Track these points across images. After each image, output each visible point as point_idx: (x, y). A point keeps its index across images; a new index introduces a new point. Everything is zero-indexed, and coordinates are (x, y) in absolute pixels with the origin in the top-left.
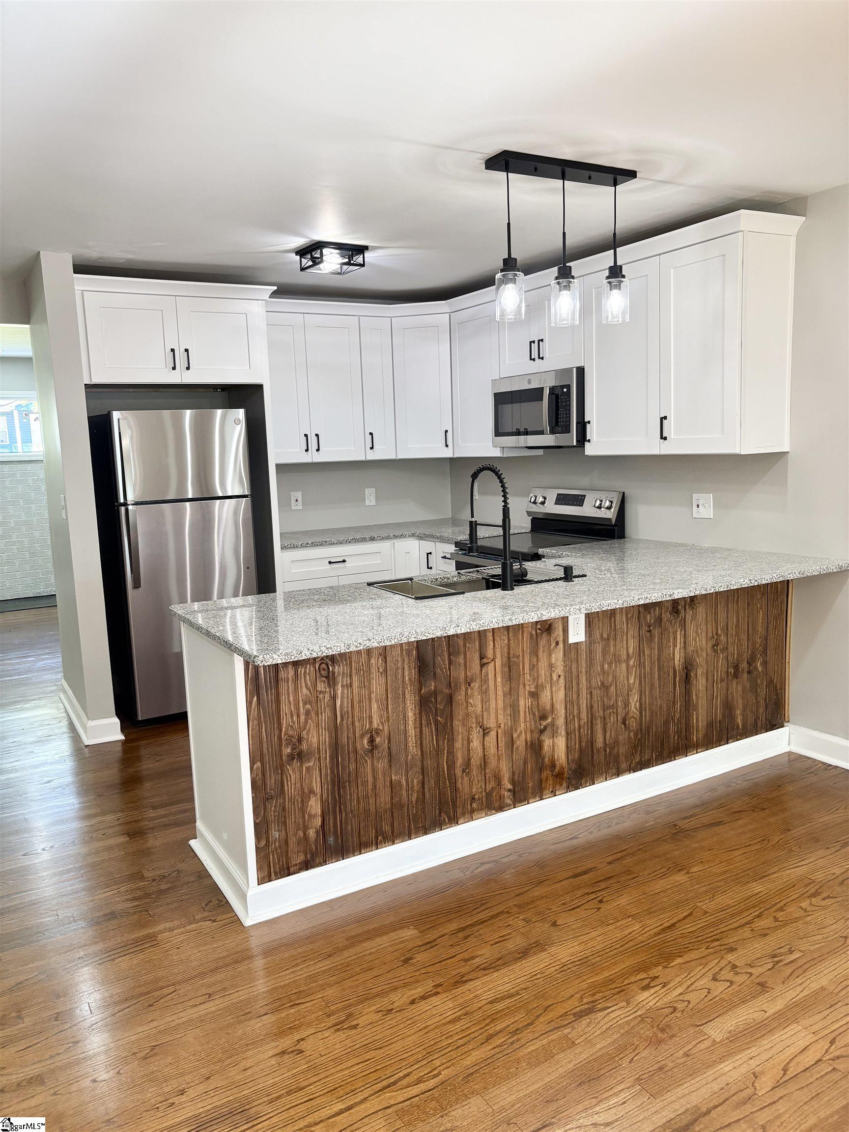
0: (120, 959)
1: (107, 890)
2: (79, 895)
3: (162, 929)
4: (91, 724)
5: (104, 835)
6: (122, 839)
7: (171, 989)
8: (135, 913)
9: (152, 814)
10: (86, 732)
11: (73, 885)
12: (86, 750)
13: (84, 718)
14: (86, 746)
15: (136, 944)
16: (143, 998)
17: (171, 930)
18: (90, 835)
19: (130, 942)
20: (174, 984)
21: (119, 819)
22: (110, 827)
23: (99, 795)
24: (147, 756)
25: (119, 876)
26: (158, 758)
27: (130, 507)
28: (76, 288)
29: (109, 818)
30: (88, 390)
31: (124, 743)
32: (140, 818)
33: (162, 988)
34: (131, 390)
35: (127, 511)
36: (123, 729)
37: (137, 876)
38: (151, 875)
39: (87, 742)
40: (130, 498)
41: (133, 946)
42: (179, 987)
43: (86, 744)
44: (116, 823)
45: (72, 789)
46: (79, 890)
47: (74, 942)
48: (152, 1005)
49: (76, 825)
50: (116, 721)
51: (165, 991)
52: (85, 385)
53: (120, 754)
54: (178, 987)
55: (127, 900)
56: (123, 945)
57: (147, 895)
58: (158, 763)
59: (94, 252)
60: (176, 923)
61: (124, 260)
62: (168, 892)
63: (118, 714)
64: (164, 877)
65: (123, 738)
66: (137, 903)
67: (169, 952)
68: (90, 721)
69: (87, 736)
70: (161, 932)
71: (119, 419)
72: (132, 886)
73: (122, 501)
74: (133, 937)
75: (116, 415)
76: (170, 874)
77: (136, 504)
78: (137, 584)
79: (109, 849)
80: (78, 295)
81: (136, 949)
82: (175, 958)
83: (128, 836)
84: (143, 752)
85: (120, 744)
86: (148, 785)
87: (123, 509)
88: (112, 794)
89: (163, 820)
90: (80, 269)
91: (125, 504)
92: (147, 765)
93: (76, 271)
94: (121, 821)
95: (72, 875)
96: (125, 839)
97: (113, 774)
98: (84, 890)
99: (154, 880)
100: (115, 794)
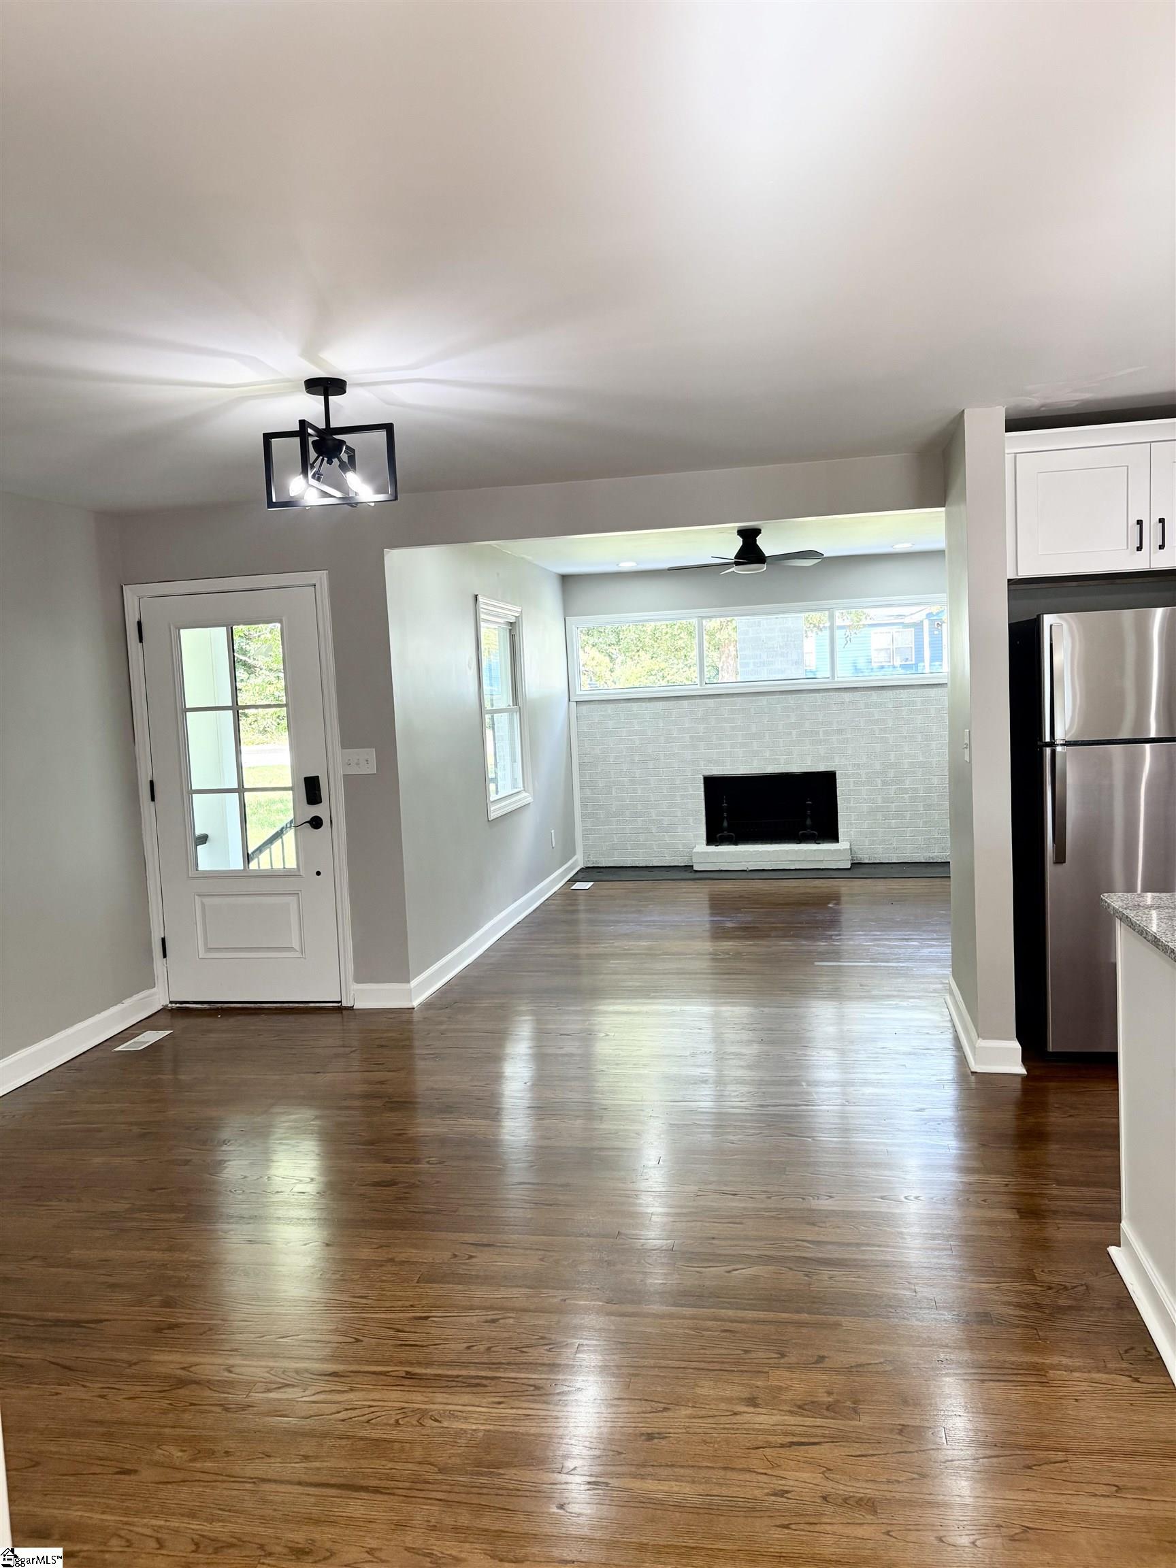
0: (991, 1384)
1: (983, 1279)
2: (945, 1273)
3: (1054, 1362)
4: (981, 1043)
5: (984, 1201)
6: (1011, 1216)
7: (1060, 1456)
8: (1018, 1326)
9: (1055, 1190)
10: (974, 1055)
11: (938, 1257)
12: (973, 1078)
13: (974, 1034)
14: (972, 1073)
15: (1016, 1372)
16: (1019, 1452)
17: (1070, 1370)
18: (971, 1196)
19: (1008, 1365)
20: (1066, 1450)
21: (1007, 1185)
22: (995, 1193)
23: (984, 1145)
24: (1056, 1106)
25: (1000, 1265)
26: (1073, 1112)
27: (1059, 749)
28: (1007, 451)
29: (994, 1179)
30: (1013, 587)
31: (1025, 1079)
32: (1037, 1192)
33: (1047, 1449)
34: (1074, 584)
35: (1053, 753)
36: (1025, 1059)
37: (1028, 1275)
38: (1045, 1279)
39: (975, 1067)
40: (1060, 736)
41: (1010, 1371)
42: (1074, 1458)
43: (973, 1070)
44: (1003, 1189)
45: (951, 1127)
46: (945, 1266)
47: (933, 1336)
48: (1030, 1468)
49: (952, 1177)
50: (1017, 1046)
51: (1053, 1456)
52: (1009, 580)
53: (1018, 1094)
54: (1070, 1457)
55: (1009, 1304)
56: (997, 1364)
57: (1038, 1307)
58: (1070, 1119)
59: (1034, 399)
60: (1078, 1362)
61: (1077, 403)
62: (1068, 1312)
63: (1021, 1036)
64: (1066, 1288)
65: (1023, 1071)
66: (1022, 1313)
67: (1062, 1401)
68: (980, 1039)
69: (975, 1059)
70: (1053, 1367)
71: (1051, 626)
72: (1018, 1286)
73: (1048, 739)
74: (1014, 1359)
75: (1048, 620)
76: (1075, 1287)
77: (1068, 744)
78: (1060, 858)
79: (991, 1223)
80: (1009, 459)
81: (1014, 1378)
82: (1070, 1412)
83: (1018, 1212)
84: (1052, 1099)
85: (1019, 1079)
86: (1054, 1147)
87: (1048, 751)
88: (1000, 1148)
89: (1072, 1204)
90: (1014, 424)
91: (1052, 744)
92: (1056, 1119)
93: (1009, 429)
94: (1012, 1189)
95: (939, 1244)
96: (1013, 1217)
97: (1007, 1118)
98: (953, 1268)
99: (1050, 1288)
100: (1007, 1148)
